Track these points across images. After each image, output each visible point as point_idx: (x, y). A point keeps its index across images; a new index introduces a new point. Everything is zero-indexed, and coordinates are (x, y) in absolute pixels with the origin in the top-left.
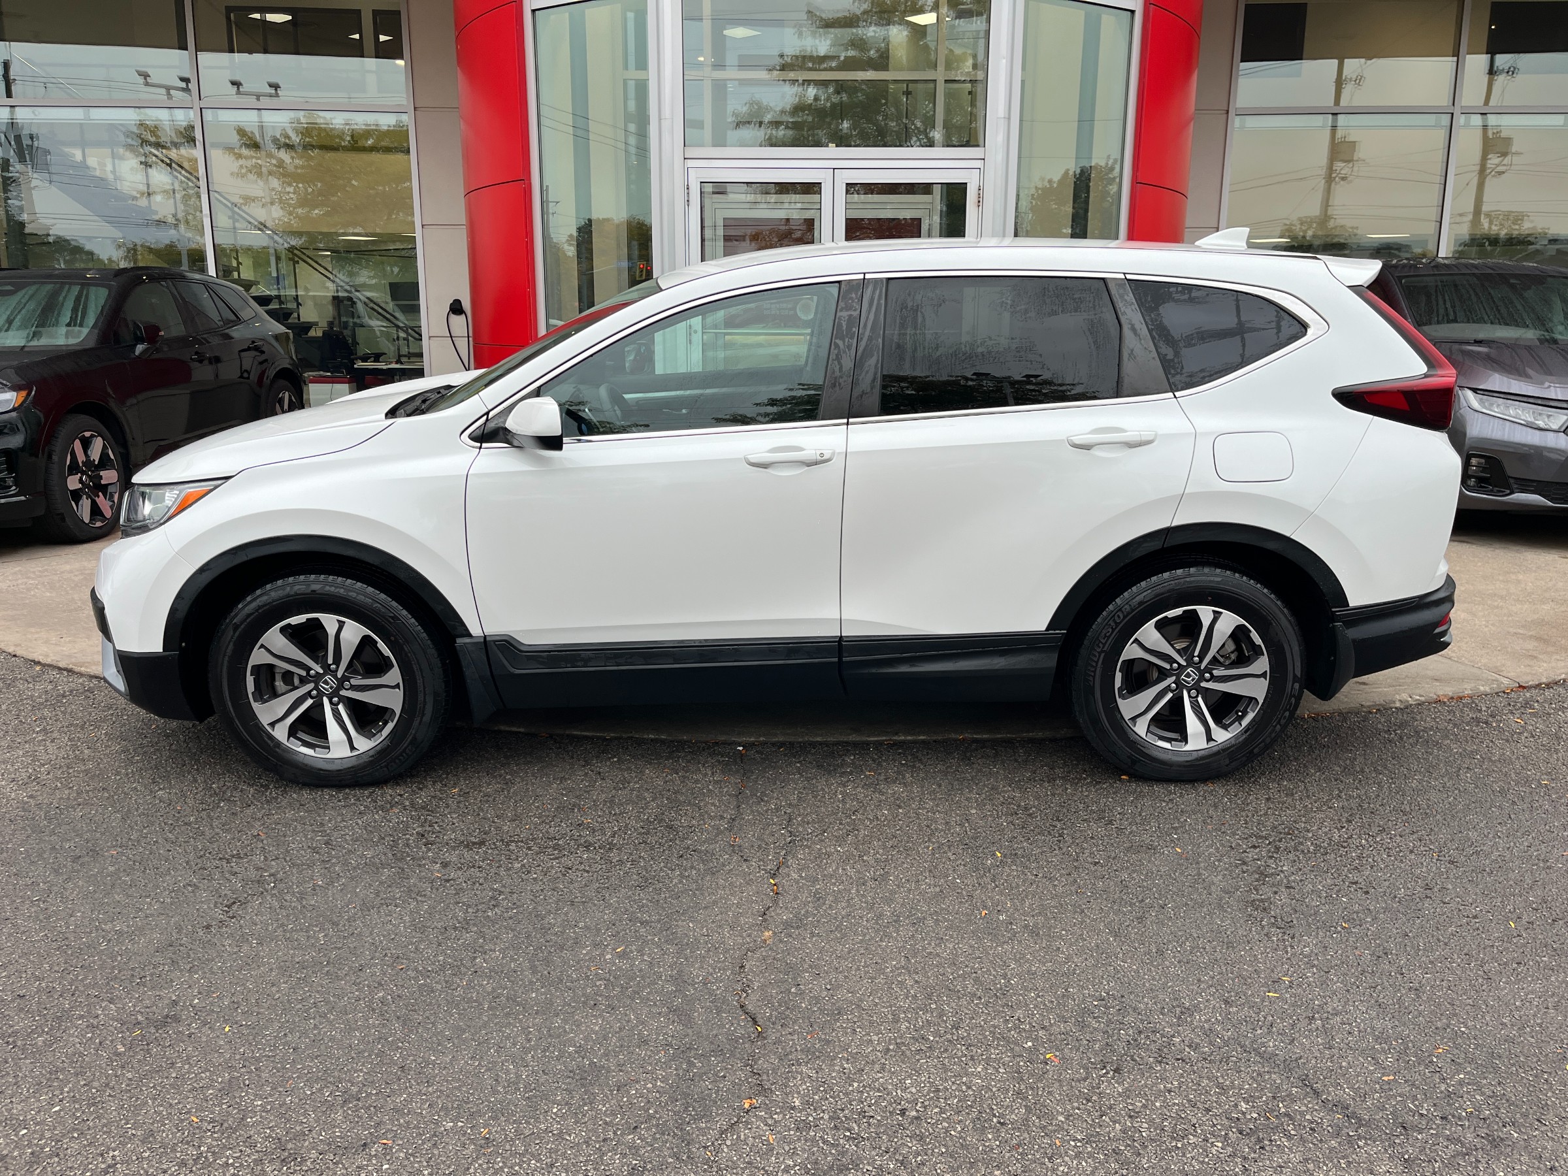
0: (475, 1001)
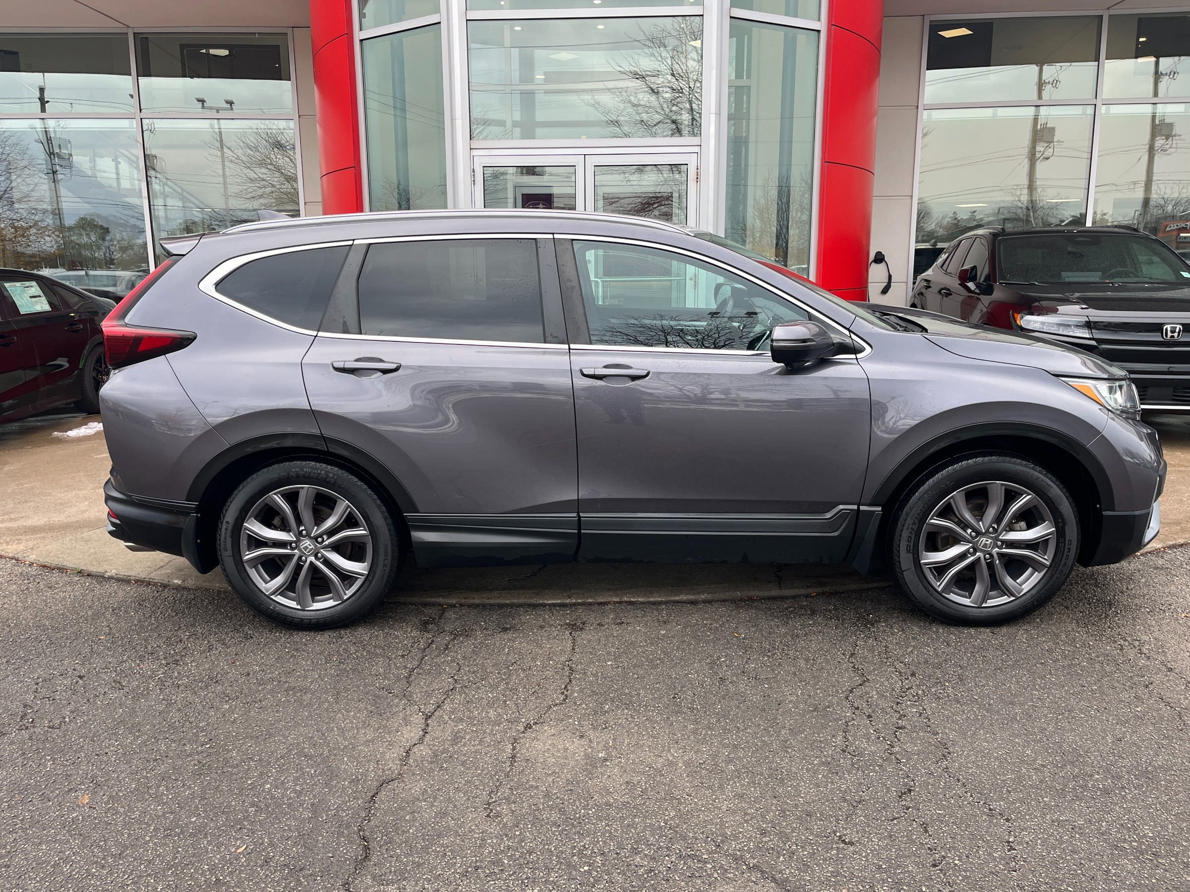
0: (146, 824)
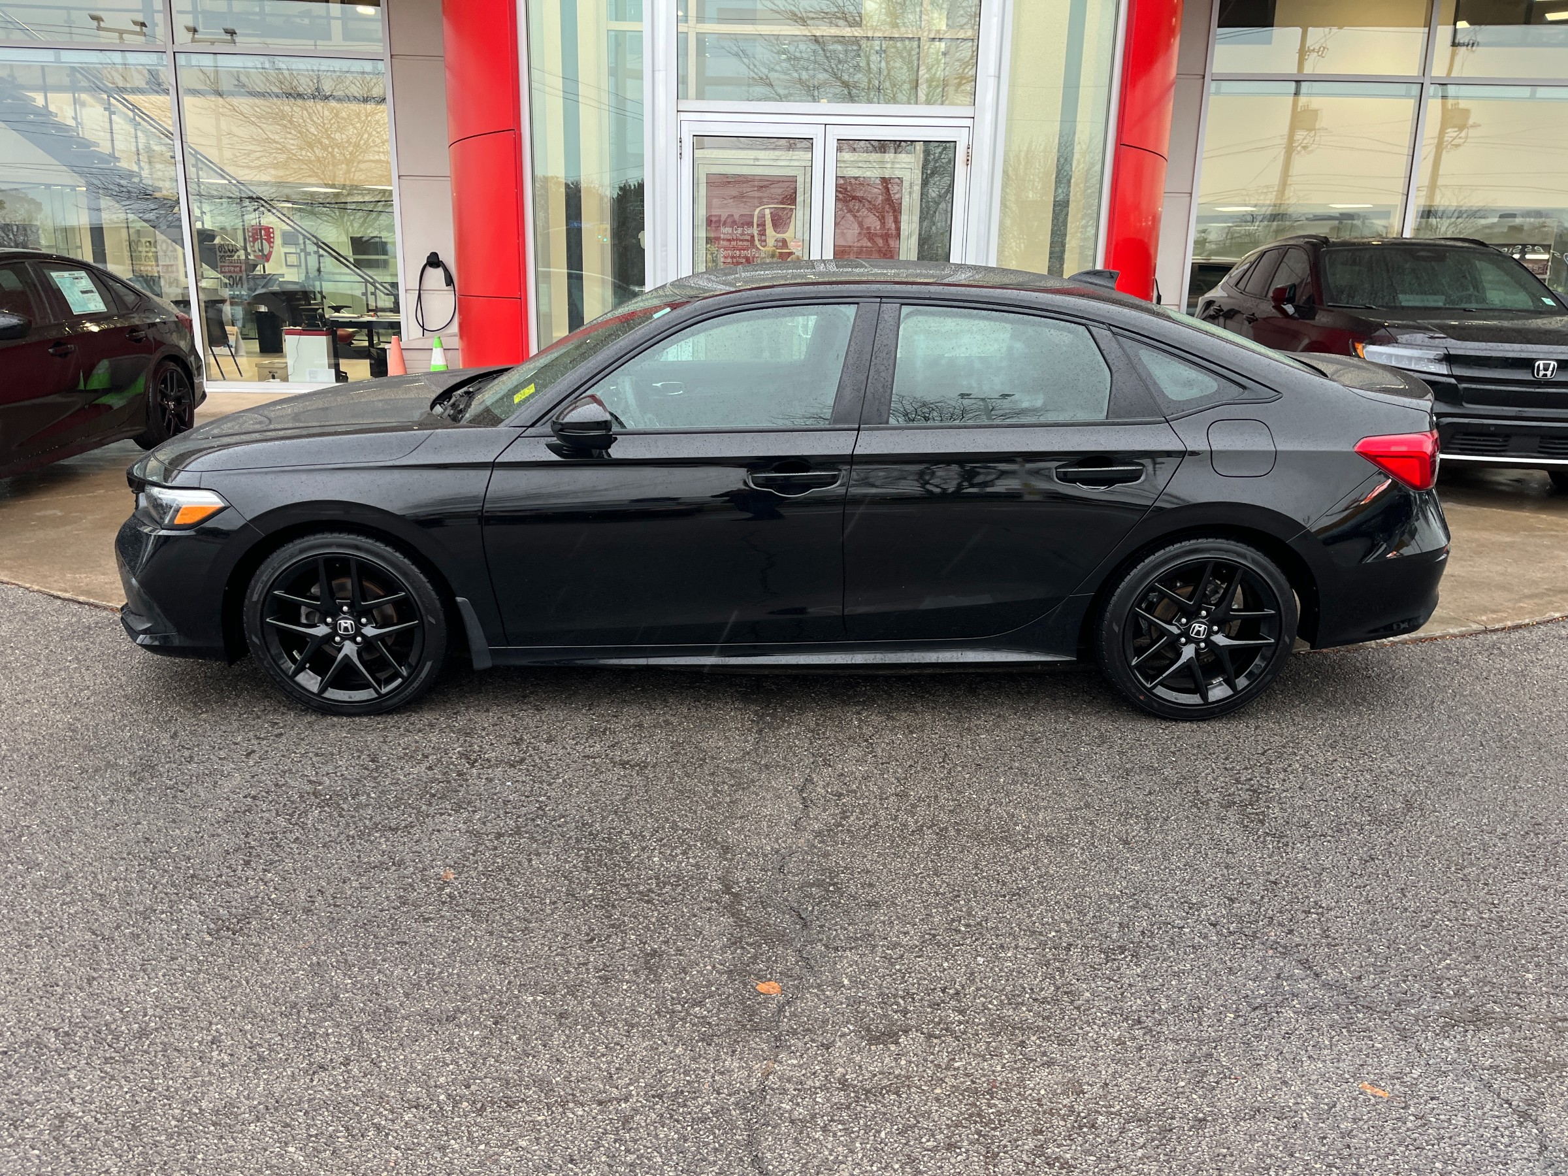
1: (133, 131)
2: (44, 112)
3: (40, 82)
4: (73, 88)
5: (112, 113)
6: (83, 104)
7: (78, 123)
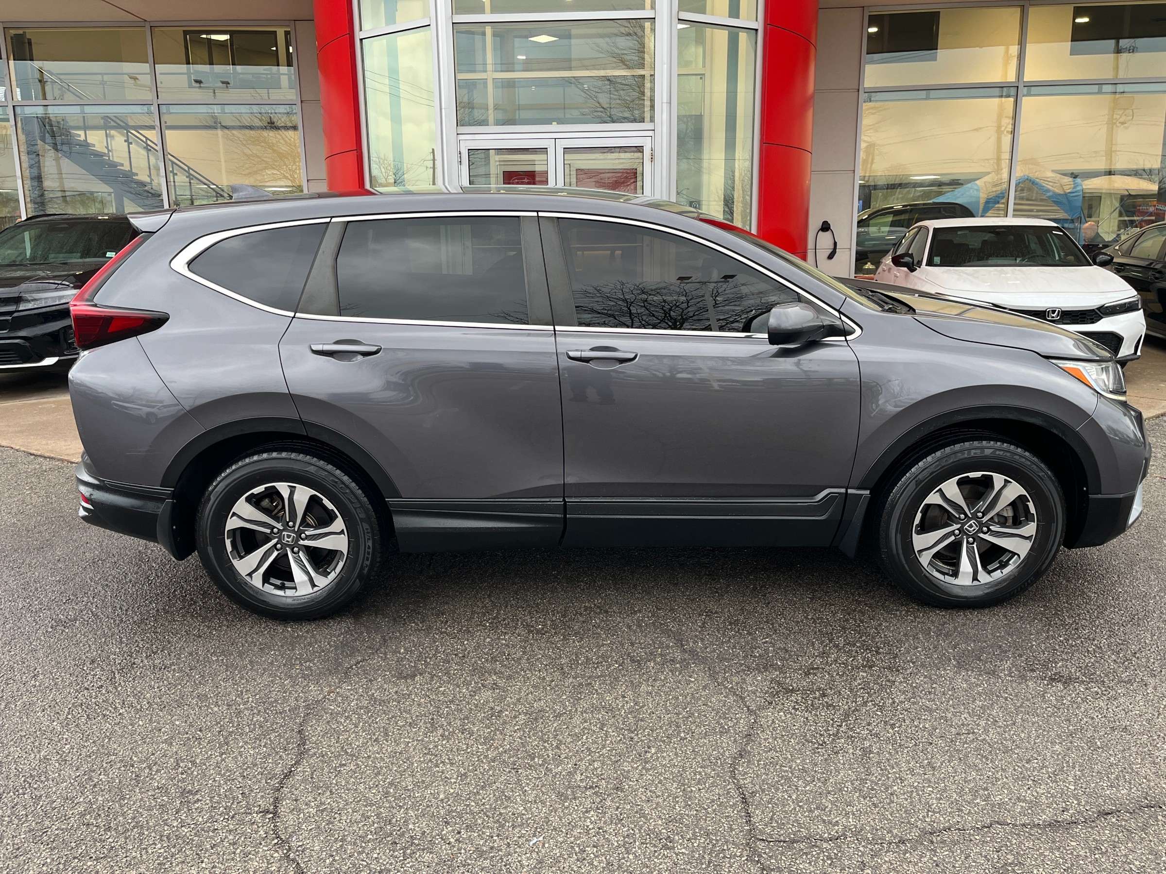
1: (146, 154)
2: (85, 144)
3: (81, 124)
4: (106, 127)
5: (130, 143)
6: (113, 137)
7: (109, 151)
